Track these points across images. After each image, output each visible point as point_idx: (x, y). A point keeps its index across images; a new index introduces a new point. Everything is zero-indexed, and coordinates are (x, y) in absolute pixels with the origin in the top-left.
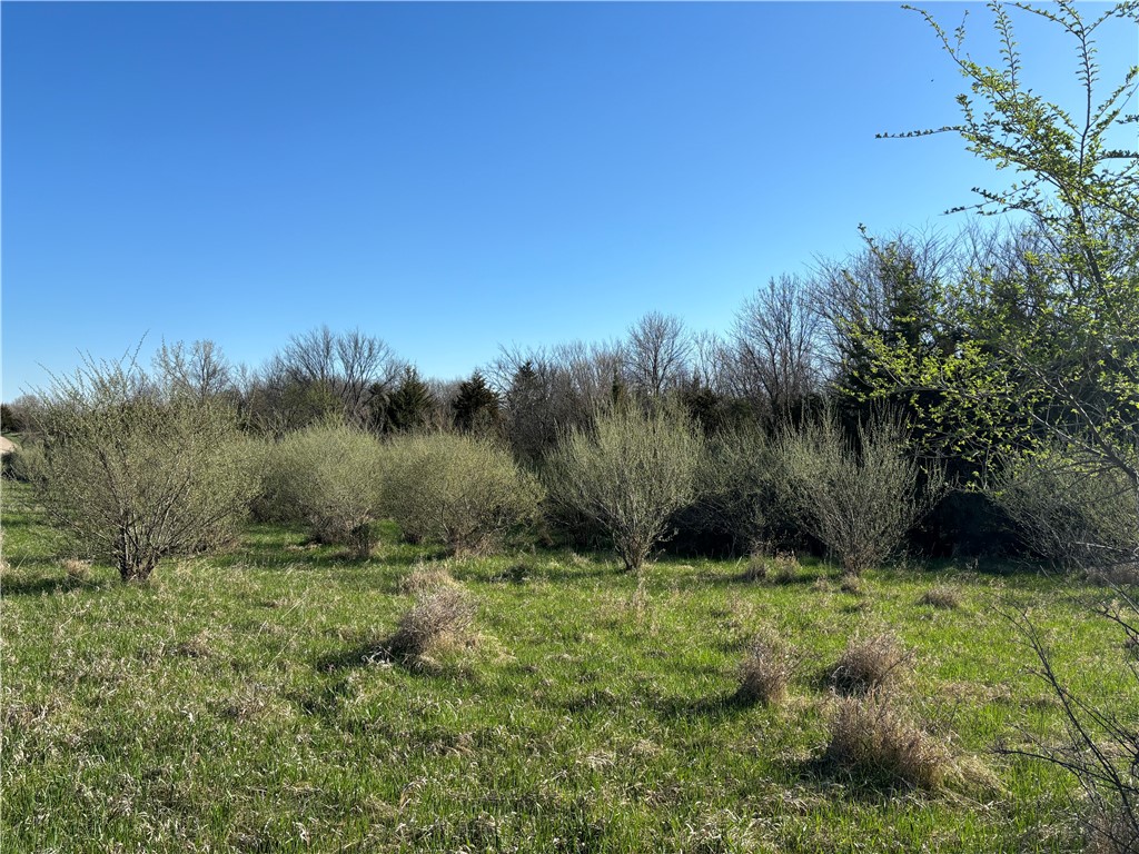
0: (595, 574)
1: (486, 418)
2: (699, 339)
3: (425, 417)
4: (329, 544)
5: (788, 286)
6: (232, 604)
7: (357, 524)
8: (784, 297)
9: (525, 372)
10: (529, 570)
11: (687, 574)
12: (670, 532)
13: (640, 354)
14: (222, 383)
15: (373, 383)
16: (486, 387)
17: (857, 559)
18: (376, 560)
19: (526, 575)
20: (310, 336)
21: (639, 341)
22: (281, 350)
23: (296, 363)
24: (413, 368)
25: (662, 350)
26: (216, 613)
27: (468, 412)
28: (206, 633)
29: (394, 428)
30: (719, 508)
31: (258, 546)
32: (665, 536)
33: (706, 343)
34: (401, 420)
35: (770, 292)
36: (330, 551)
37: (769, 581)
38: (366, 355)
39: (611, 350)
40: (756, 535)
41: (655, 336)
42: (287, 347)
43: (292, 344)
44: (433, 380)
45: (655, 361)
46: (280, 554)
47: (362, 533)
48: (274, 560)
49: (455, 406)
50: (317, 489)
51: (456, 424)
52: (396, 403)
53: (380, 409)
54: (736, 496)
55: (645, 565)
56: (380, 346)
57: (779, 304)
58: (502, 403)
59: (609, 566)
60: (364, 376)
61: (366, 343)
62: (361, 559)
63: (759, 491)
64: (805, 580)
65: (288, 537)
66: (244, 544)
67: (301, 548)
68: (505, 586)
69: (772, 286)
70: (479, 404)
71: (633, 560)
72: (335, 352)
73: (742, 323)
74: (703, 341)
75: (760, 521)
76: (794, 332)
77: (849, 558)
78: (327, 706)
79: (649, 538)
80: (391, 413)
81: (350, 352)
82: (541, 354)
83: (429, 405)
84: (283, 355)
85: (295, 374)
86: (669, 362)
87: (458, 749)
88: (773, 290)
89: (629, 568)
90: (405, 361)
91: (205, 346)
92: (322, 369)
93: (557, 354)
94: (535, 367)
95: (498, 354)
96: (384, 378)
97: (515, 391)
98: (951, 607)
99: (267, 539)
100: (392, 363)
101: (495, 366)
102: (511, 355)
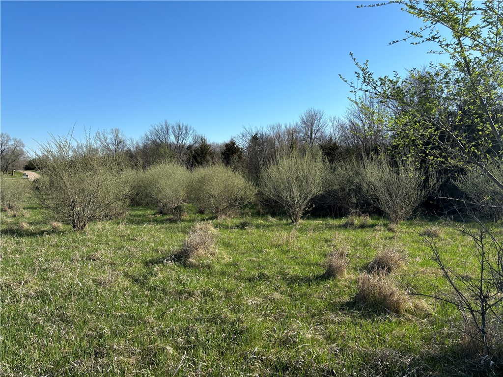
0: (278, 225)
1: (237, 159)
2: (332, 120)
3: (210, 159)
4: (165, 214)
6: (117, 239)
7: (176, 205)
9: (255, 139)
10: (248, 224)
11: (319, 224)
12: (311, 205)
13: (304, 128)
14: (124, 147)
15: (187, 145)
16: (237, 145)
17: (396, 216)
18: (183, 221)
19: (247, 226)
20: (159, 125)
21: (304, 122)
22: (147, 131)
23: (154, 137)
24: (204, 138)
25: (315, 126)
26: (109, 243)
27: (229, 157)
29: (197, 164)
30: (336, 195)
31: (135, 215)
32: (309, 208)
34: (199, 161)
36: (165, 217)
37: (356, 227)
38: (184, 132)
39: (293, 126)
40: (352, 207)
41: (311, 120)
42: (150, 130)
43: (152, 128)
44: (213, 143)
45: (312, 130)
46: (143, 219)
47: (178, 209)
49: (223, 154)
50: (159, 191)
51: (223, 162)
52: (197, 153)
53: (190, 156)
54: (343, 190)
55: (301, 221)
56: (190, 128)
58: (244, 152)
59: (284, 222)
60: (184, 142)
61: (184, 127)
62: (177, 220)
63: (353, 187)
64: (372, 226)
65: (149, 212)
67: (153, 216)
68: (236, 230)
70: (233, 153)
71: (295, 219)
72: (170, 132)
74: (334, 121)
75: (354, 200)
77: (393, 216)
79: (302, 209)
80: (195, 157)
81: (177, 131)
82: (262, 130)
83: (211, 154)
84: (148, 134)
85: (154, 142)
86: (317, 131)
87: (193, 298)
89: (293, 222)
90: (200, 134)
91: (116, 131)
92: (165, 139)
93: (269, 129)
94: (259, 136)
95: (242, 130)
96: (192, 143)
97: (250, 147)
98: (436, 237)
99: (140, 213)
100: (196, 135)
101: (241, 135)
102: (248, 131)
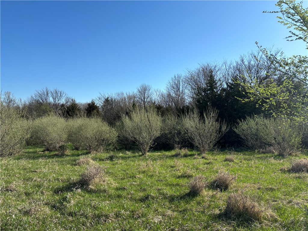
0: (133, 157)
1: (96, 113)
2: (156, 91)
3: (78, 113)
4: (51, 151)
5: (179, 77)
6: (22, 172)
7: (60, 145)
8: (178, 80)
9: (107, 100)
11: (159, 155)
13: (139, 95)
14: (14, 104)
15: (61, 104)
16: (96, 104)
17: (204, 149)
18: (68, 156)
19: (114, 158)
20: (42, 90)
21: (140, 91)
22: (33, 94)
23: (38, 98)
24: (74, 99)
25: (146, 94)
26: (17, 175)
27: (90, 112)
28: (14, 183)
29: (69, 116)
30: (166, 137)
31: (29, 153)
32: (153, 145)
33: (158, 92)
34: (71, 114)
35: (174, 79)
36: (52, 153)
38: (59, 95)
39: (131, 94)
40: (176, 143)
41: (144, 90)
42: (35, 93)
44: (79, 103)
45: (144, 97)
46: (36, 155)
47: (62, 148)
48: (35, 157)
49: (86, 110)
50: (47, 135)
51: (87, 115)
52: (69, 109)
53: (64, 111)
54: (170, 133)
55: (148, 153)
56: (63, 93)
57: (177, 82)
58: (100, 109)
59: (137, 154)
60: (59, 102)
61: (59, 92)
62: (62, 155)
63: (176, 132)
64: (191, 155)
65: (38, 150)
66: (24, 152)
67: (42, 153)
68: (108, 162)
69: (175, 77)
70: (93, 109)
71: (144, 152)
72: (50, 95)
73: (168, 87)
75: (177, 140)
76: (181, 89)
77: (202, 149)
78: (61, 206)
79: (149, 146)
80: (68, 112)
81: (55, 95)
82: (111, 95)
83: (79, 110)
84: (34, 96)
85: (37, 101)
86: (148, 97)
87: (110, 219)
88: (175, 78)
89: (143, 154)
90: (71, 97)
91: (8, 93)
92: (46, 100)
93: (116, 95)
94: (110, 99)
95: (99, 95)
96: (65, 103)
97: (104, 106)
98: (233, 162)
99: (31, 150)
100: (67, 98)
101: (98, 98)
102: (103, 96)
